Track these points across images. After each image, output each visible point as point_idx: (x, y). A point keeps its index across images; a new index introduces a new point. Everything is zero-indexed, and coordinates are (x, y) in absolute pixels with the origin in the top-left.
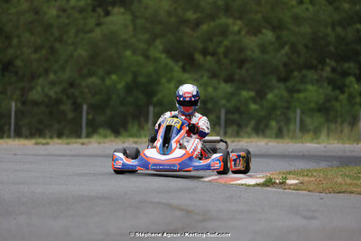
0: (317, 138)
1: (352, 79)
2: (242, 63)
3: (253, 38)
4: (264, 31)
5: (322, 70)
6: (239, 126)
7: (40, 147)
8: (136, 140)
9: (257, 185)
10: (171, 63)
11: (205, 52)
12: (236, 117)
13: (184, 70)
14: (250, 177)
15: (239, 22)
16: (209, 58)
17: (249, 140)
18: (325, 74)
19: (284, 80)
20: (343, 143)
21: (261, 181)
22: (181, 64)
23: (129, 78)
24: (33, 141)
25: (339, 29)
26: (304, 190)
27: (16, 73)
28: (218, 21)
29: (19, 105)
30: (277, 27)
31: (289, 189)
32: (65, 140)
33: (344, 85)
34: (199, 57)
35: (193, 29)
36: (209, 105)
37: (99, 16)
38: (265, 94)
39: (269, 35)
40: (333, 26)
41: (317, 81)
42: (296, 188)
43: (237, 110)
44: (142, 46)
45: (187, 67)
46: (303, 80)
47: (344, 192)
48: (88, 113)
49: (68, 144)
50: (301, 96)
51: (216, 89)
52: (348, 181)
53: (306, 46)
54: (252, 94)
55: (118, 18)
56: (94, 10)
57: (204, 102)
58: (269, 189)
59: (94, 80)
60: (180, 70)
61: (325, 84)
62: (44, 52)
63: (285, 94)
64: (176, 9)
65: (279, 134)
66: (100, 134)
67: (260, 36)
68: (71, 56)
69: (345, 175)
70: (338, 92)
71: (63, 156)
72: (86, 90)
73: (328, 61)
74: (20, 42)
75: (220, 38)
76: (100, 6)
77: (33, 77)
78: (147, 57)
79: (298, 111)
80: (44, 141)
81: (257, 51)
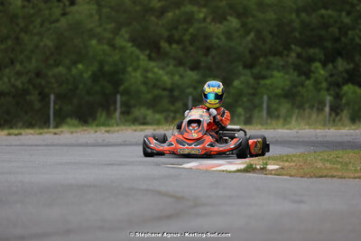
0: (289, 123)
1: (318, 64)
2: (208, 50)
3: (218, 25)
4: (229, 18)
5: (287, 56)
7: (13, 137)
8: (108, 129)
9: (238, 171)
10: (137, 51)
11: (170, 40)
13: (150, 58)
14: (230, 163)
15: (204, 10)
16: (174, 46)
18: (290, 60)
19: (249, 66)
20: (315, 129)
21: (242, 167)
22: (147, 52)
23: (95, 67)
24: (6, 132)
25: (303, 15)
26: (283, 175)
28: (183, 9)
30: (242, 14)
31: (271, 174)
32: (38, 131)
33: (310, 71)
34: (164, 45)
35: (158, 18)
36: (176, 93)
37: (65, 5)
38: (232, 81)
39: (234, 22)
40: (298, 12)
41: (283, 67)
42: (277, 173)
44: (108, 35)
45: (153, 55)
46: (269, 67)
47: (325, 176)
48: (55, 103)
49: (41, 134)
50: (268, 82)
51: (181, 76)
52: (328, 165)
53: (271, 33)
55: (84, 8)
57: (171, 90)
58: (251, 174)
59: (61, 69)
60: (146, 58)
61: (291, 71)
62: (9, 43)
63: (252, 81)
66: (69, 125)
67: (225, 23)
68: (37, 46)
69: (324, 160)
70: (303, 78)
71: (36, 145)
72: (53, 80)
73: (293, 46)
75: (185, 26)
78: (113, 46)
79: (265, 97)
80: (16, 132)
81: (223, 39)
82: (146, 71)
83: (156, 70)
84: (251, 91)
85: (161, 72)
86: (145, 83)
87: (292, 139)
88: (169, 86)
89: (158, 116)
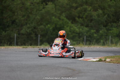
0: (116, 45)
2: (91, 21)
3: (95, 12)
4: (99, 10)
5: (118, 23)
6: (90, 41)
7: (24, 49)
9: (96, 61)
10: (68, 21)
11: (79, 17)
12: (89, 38)
13: (72, 23)
14: (94, 58)
15: (90, 7)
16: (80, 19)
17: (94, 46)
18: (119, 24)
19: (105, 26)
21: (98, 60)
22: (71, 21)
23: (54, 26)
24: (22, 47)
26: (112, 63)
27: (16, 24)
28: (83, 7)
29: (17, 35)
30: (103, 9)
31: (107, 62)
32: (33, 47)
34: (77, 19)
35: (75, 10)
36: (80, 35)
37: (44, 5)
38: (99, 31)
39: (100, 11)
41: (116, 26)
42: (109, 62)
43: (90, 36)
44: (58, 15)
46: (112, 26)
48: (40, 37)
49: (34, 48)
51: (82, 29)
53: (113, 15)
54: (95, 31)
55: (50, 6)
56: (42, 3)
57: (79, 34)
58: (99, 62)
59: (42, 26)
61: (119, 28)
62: (26, 17)
63: (106, 31)
64: (69, 3)
65: (104, 44)
66: (44, 44)
67: (97, 12)
68: (35, 19)
71: (32, 52)
72: (40, 30)
74: (18, 14)
75: (84, 13)
76: (44, 2)
77: (22, 26)
78: (60, 19)
79: (110, 37)
80: (26, 47)
81: (96, 17)
82: (71, 27)
83: (74, 27)
84: (106, 34)
85: (76, 28)
86: (70, 31)
87: (117, 51)
88: (78, 32)
89: (74, 42)
